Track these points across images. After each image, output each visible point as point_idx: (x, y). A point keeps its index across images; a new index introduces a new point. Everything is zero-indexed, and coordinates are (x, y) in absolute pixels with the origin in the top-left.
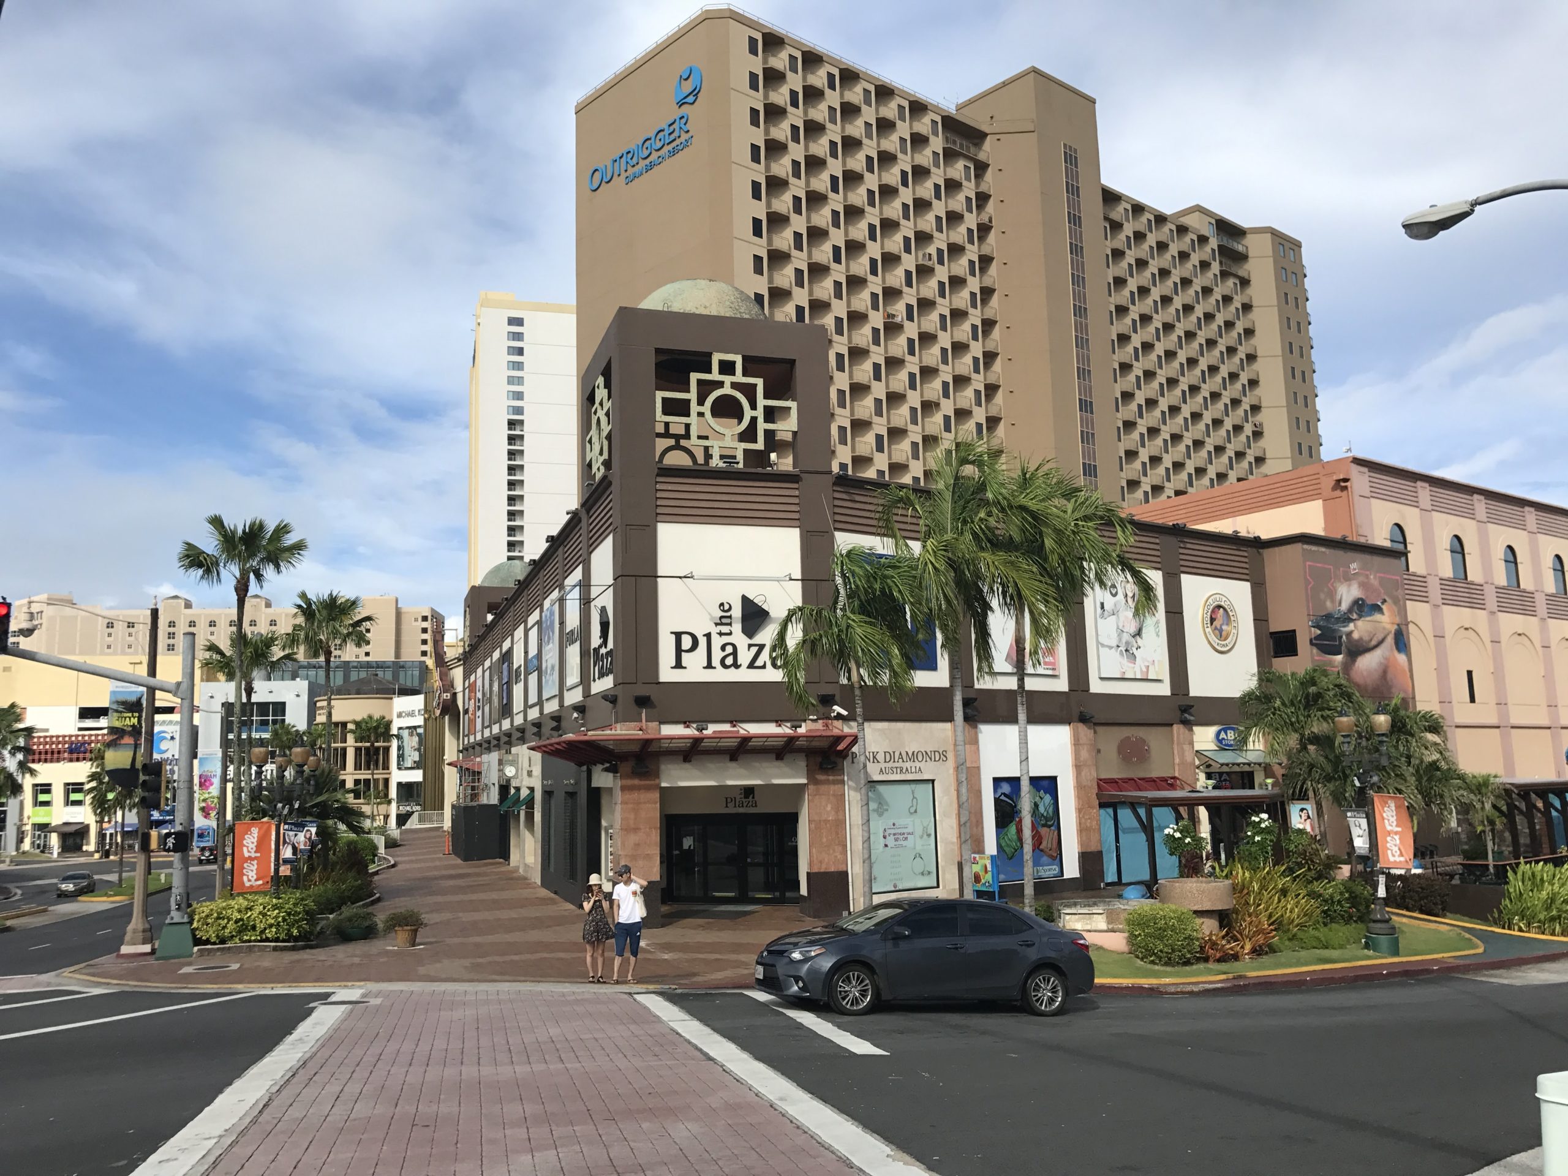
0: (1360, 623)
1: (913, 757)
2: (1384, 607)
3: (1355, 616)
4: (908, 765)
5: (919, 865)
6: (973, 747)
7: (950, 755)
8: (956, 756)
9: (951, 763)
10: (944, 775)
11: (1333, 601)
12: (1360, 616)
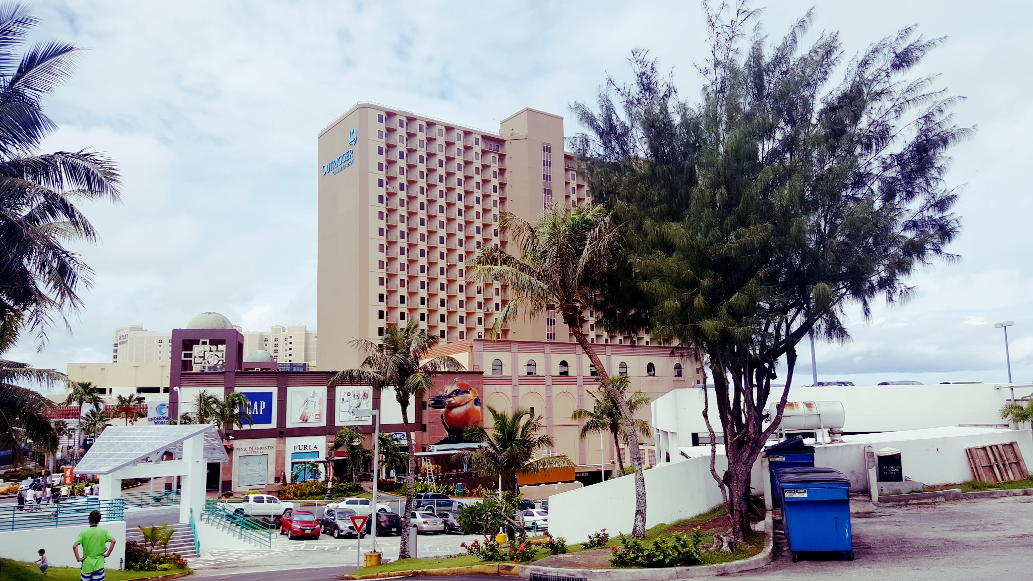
0: (456, 398)
1: (261, 448)
2: (470, 391)
3: (454, 395)
4: (258, 451)
5: (261, 478)
6: (283, 445)
7: (274, 448)
8: (276, 448)
9: (275, 449)
10: (272, 455)
11: (443, 391)
12: (456, 395)
